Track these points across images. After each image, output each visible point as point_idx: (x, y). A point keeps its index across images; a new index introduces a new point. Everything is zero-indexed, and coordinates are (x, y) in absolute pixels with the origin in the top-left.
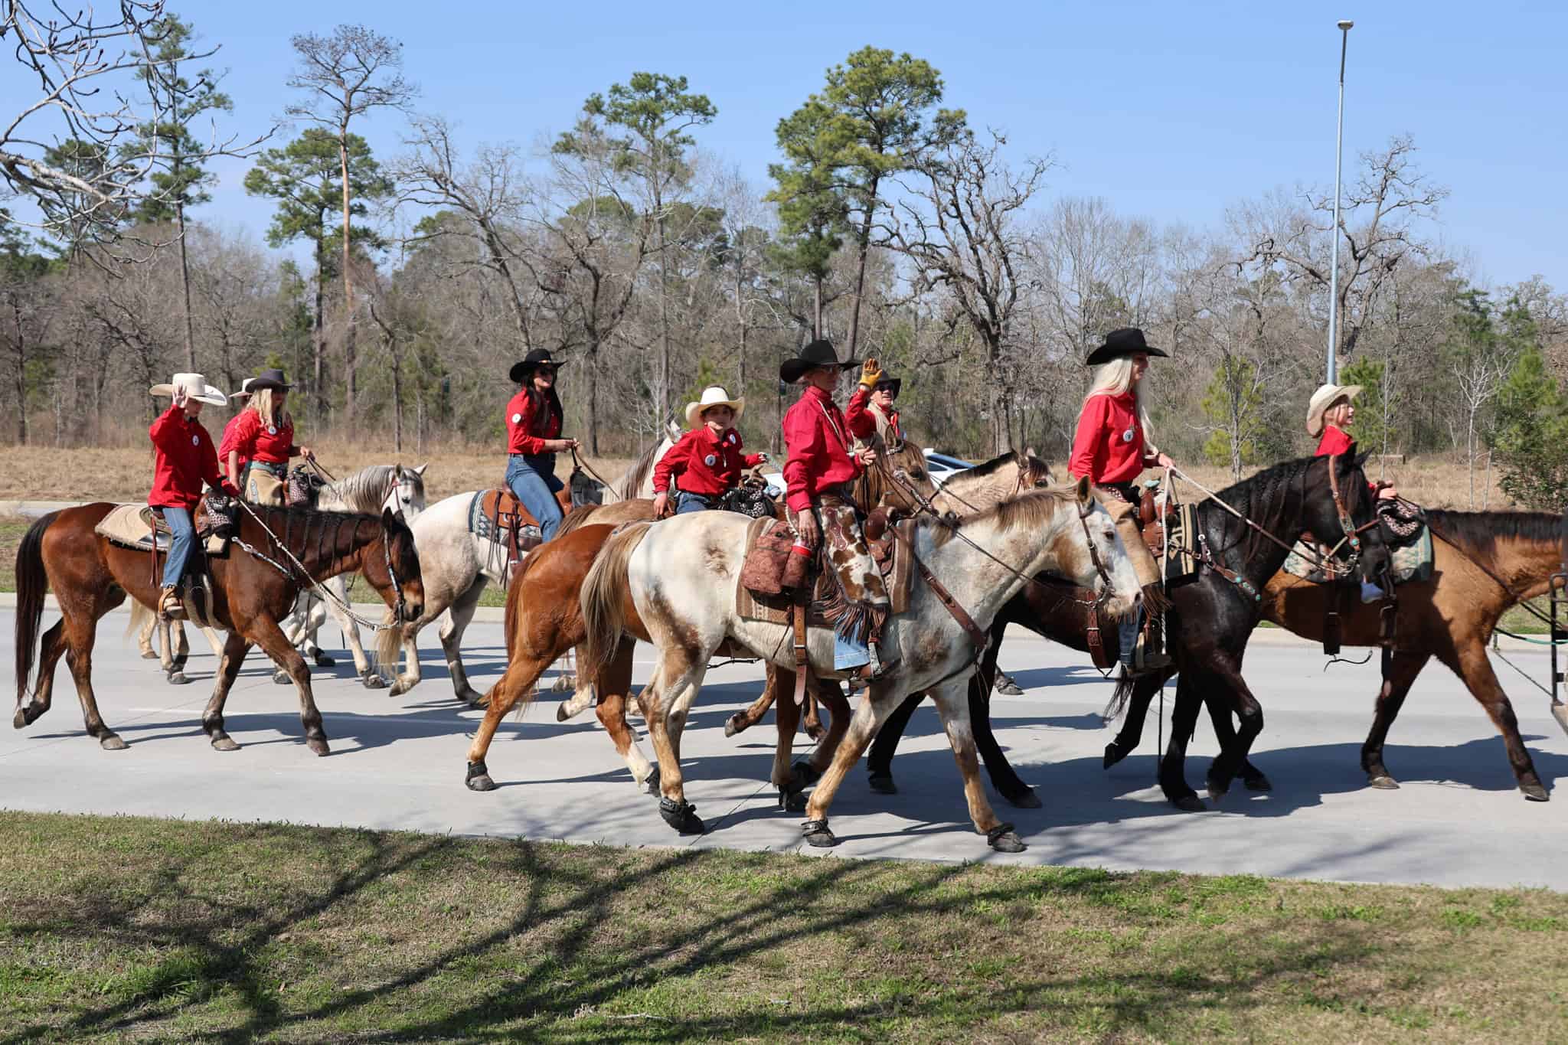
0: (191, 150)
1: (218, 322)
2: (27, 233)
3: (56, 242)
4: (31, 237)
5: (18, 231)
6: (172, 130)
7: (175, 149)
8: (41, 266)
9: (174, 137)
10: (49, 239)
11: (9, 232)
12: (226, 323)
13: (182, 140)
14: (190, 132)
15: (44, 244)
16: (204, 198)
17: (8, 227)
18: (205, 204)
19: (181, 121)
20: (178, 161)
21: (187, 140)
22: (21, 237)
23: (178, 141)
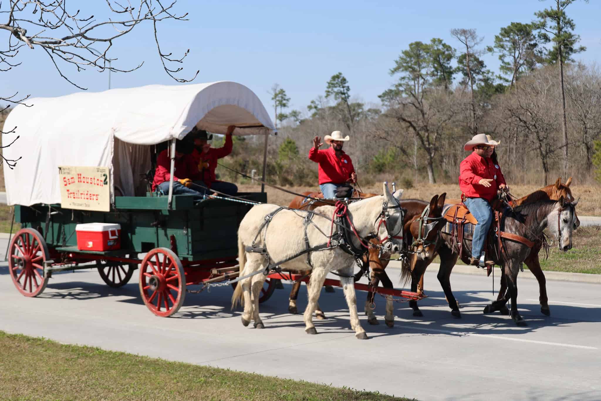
0: (566, 23)
1: (581, 116)
2: (493, 73)
3: (507, 77)
4: (495, 75)
5: (489, 72)
6: (556, 13)
7: (558, 23)
8: (500, 89)
9: (558, 17)
10: (503, 75)
11: (483, 73)
12: (585, 117)
13: (562, 18)
14: (566, 14)
15: (500, 78)
16: (582, 49)
17: (483, 70)
18: (583, 52)
19: (561, 8)
20: (560, 29)
21: (565, 18)
22: (490, 75)
23: (559, 19)
